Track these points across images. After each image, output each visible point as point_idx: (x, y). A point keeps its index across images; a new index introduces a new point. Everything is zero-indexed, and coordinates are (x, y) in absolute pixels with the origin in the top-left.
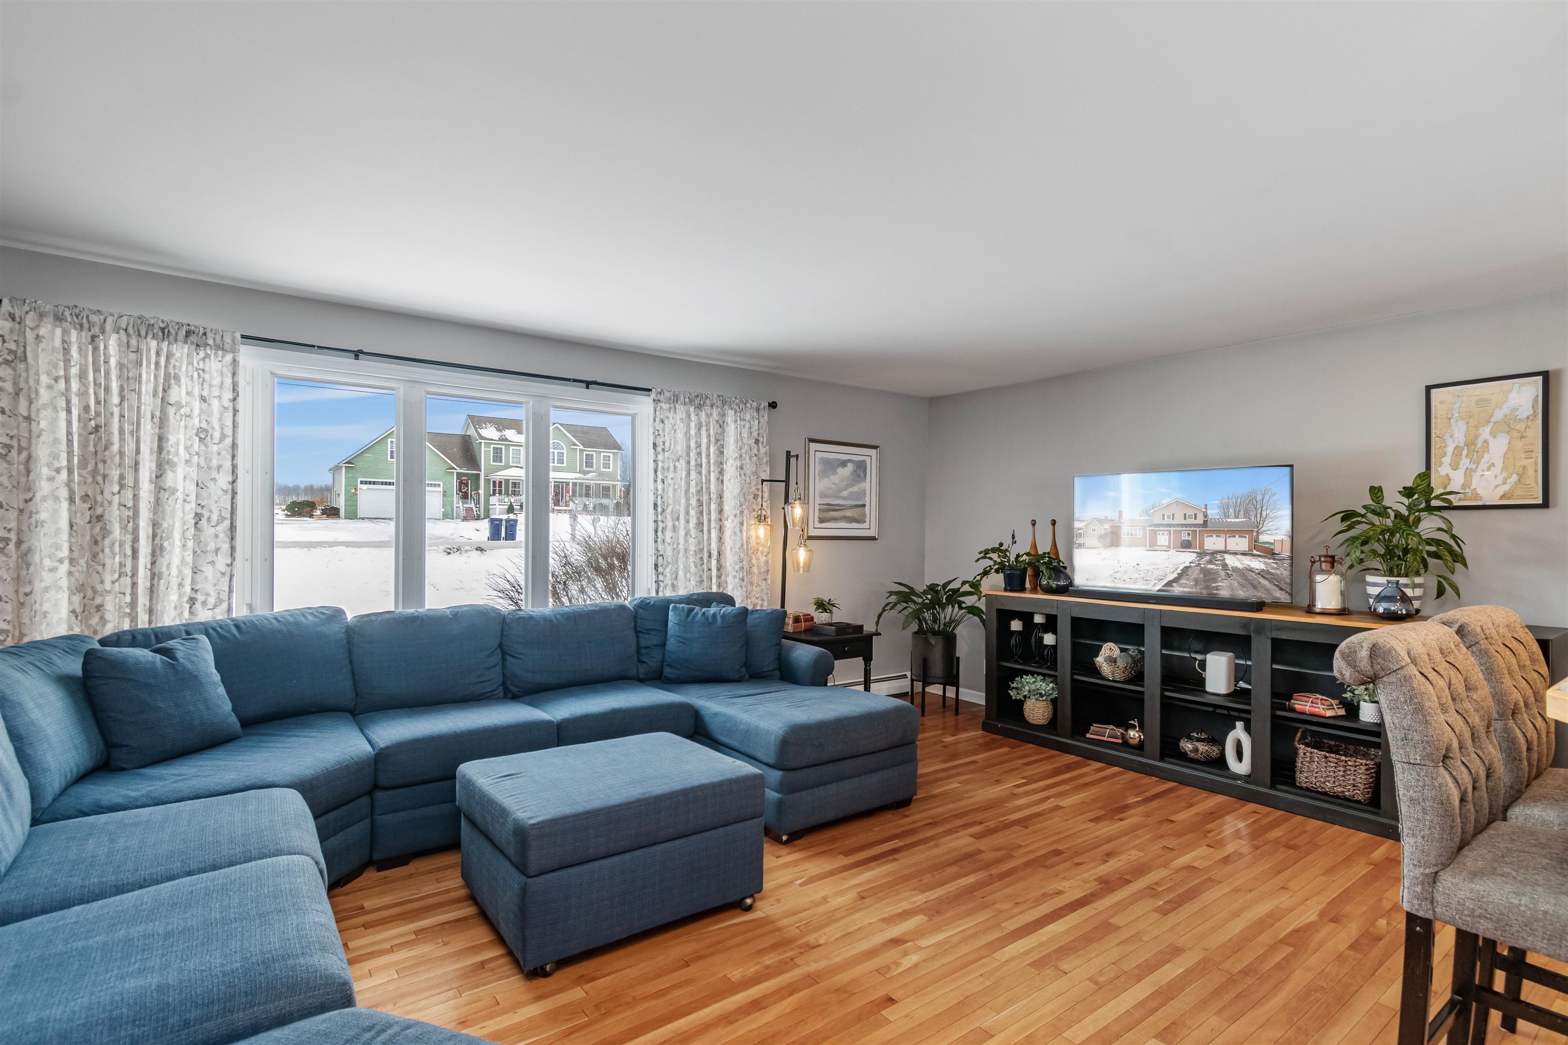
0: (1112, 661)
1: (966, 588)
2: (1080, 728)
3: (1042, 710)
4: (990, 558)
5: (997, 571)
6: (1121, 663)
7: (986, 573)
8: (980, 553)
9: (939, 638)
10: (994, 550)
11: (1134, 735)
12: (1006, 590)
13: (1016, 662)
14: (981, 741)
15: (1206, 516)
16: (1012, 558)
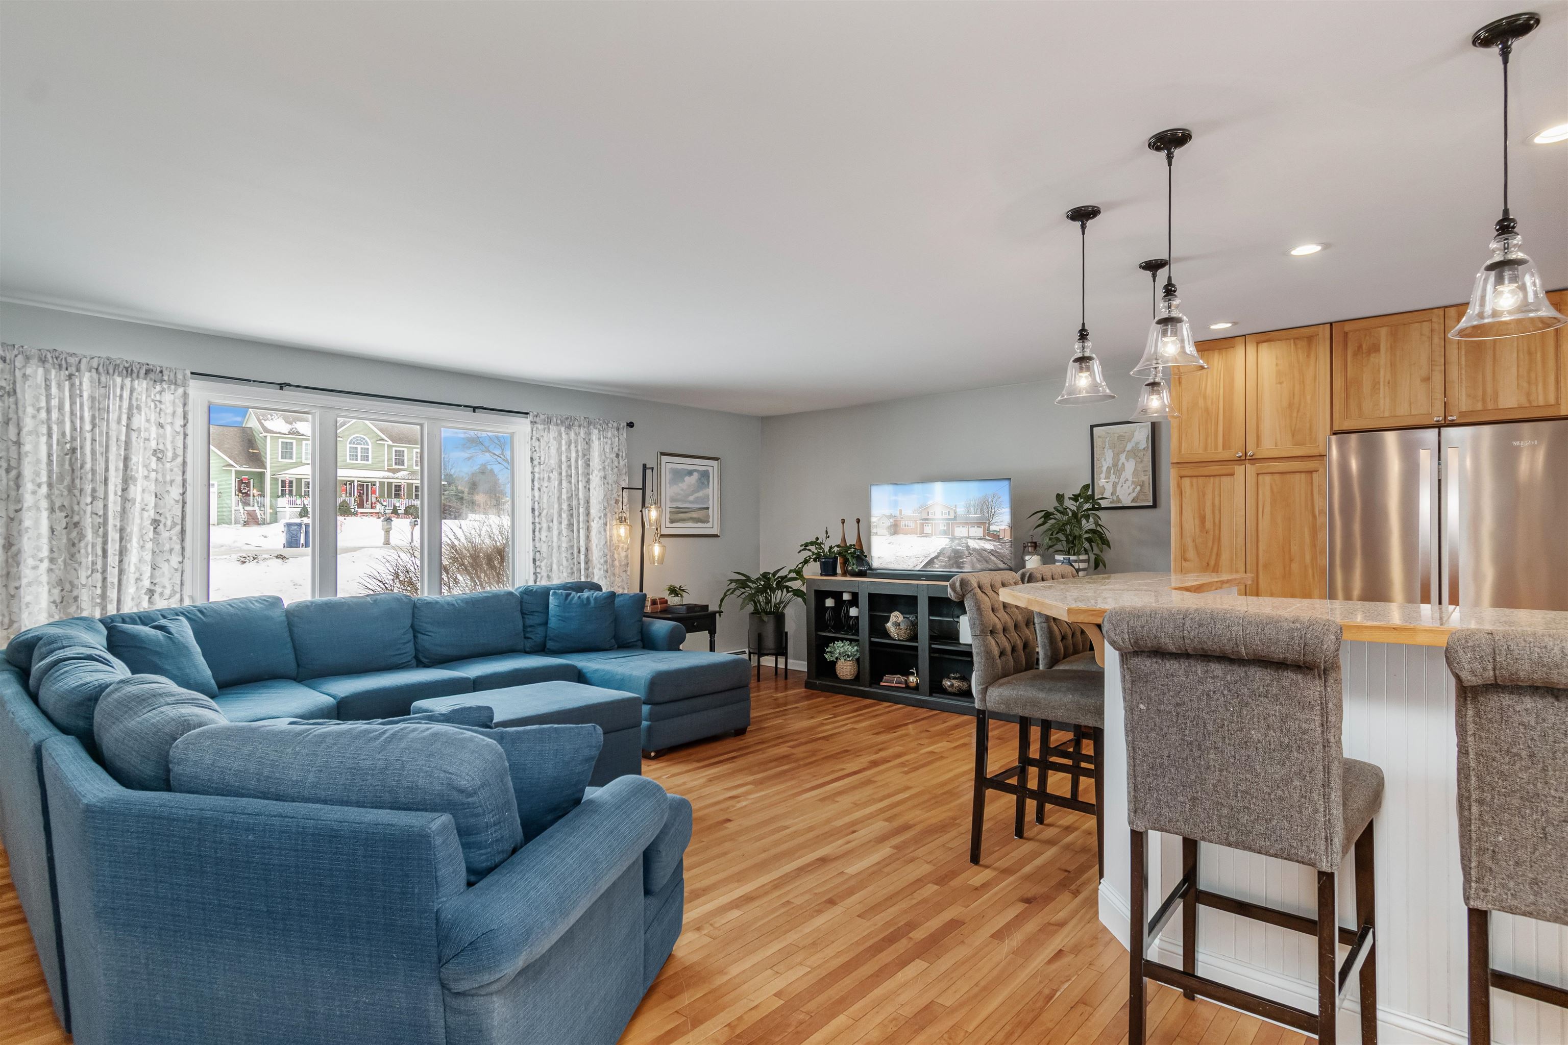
15: (955, 513)
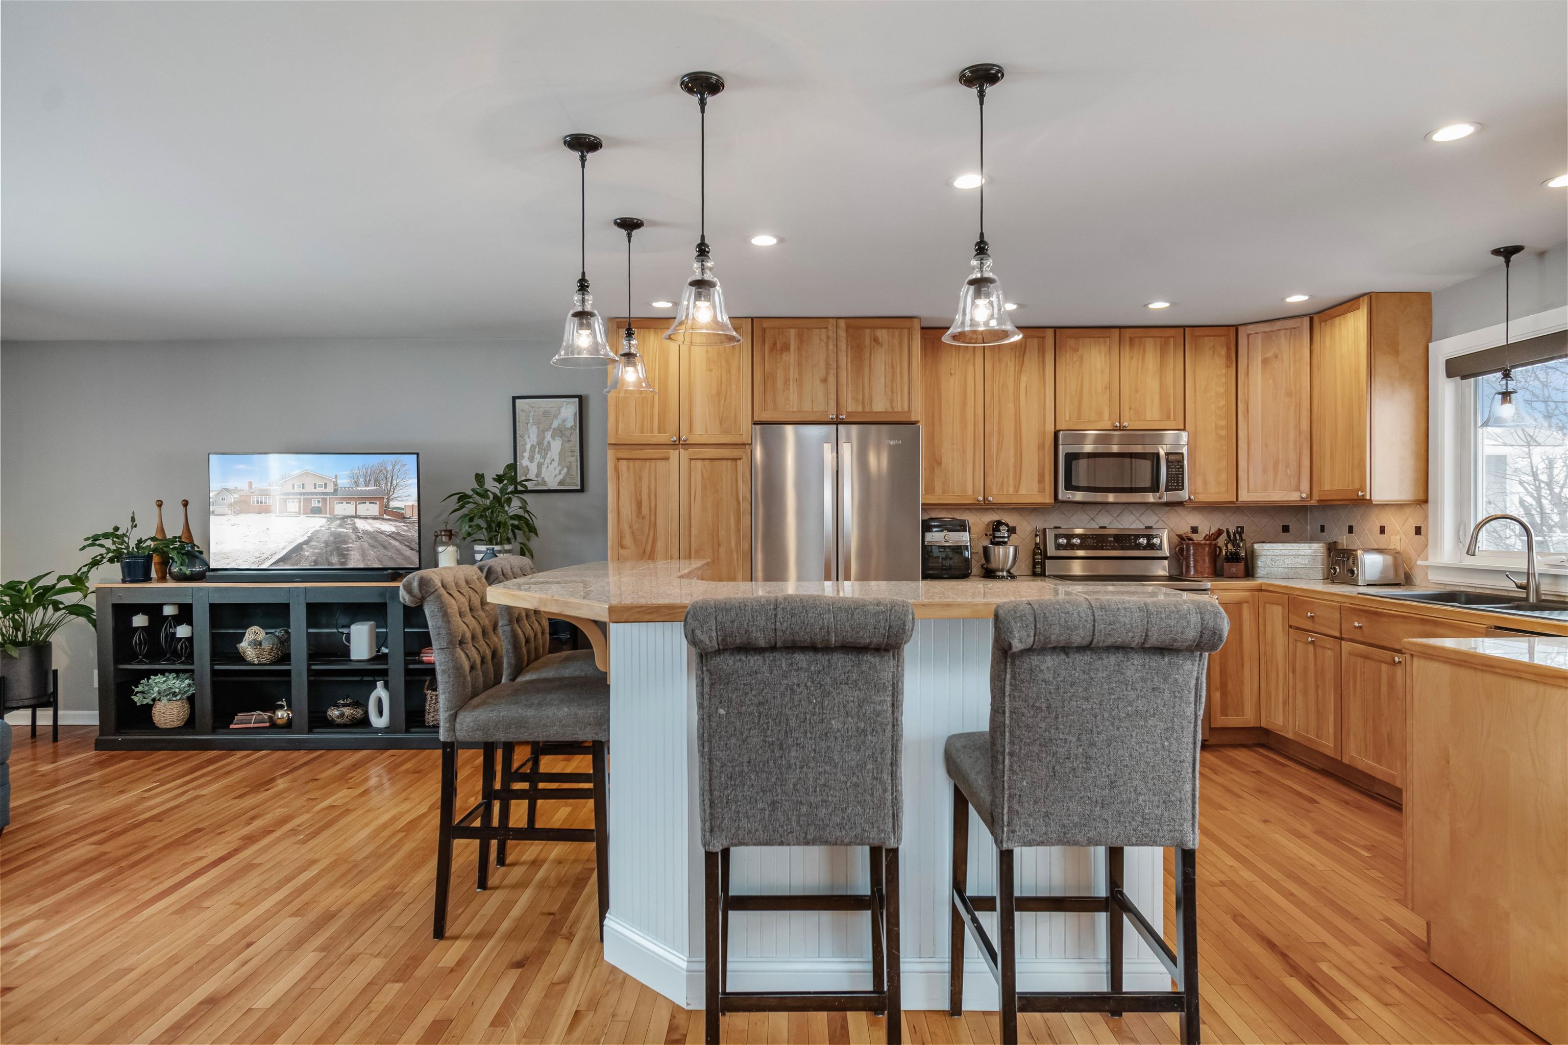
0: (257, 644)
1: (66, 583)
2: (222, 719)
3: (175, 711)
4: (102, 546)
5: (111, 560)
6: (266, 646)
7: (95, 563)
8: (87, 539)
9: (26, 650)
10: (106, 536)
11: (282, 715)
12: (124, 581)
13: (141, 662)
14: (93, 761)
16: (132, 544)
